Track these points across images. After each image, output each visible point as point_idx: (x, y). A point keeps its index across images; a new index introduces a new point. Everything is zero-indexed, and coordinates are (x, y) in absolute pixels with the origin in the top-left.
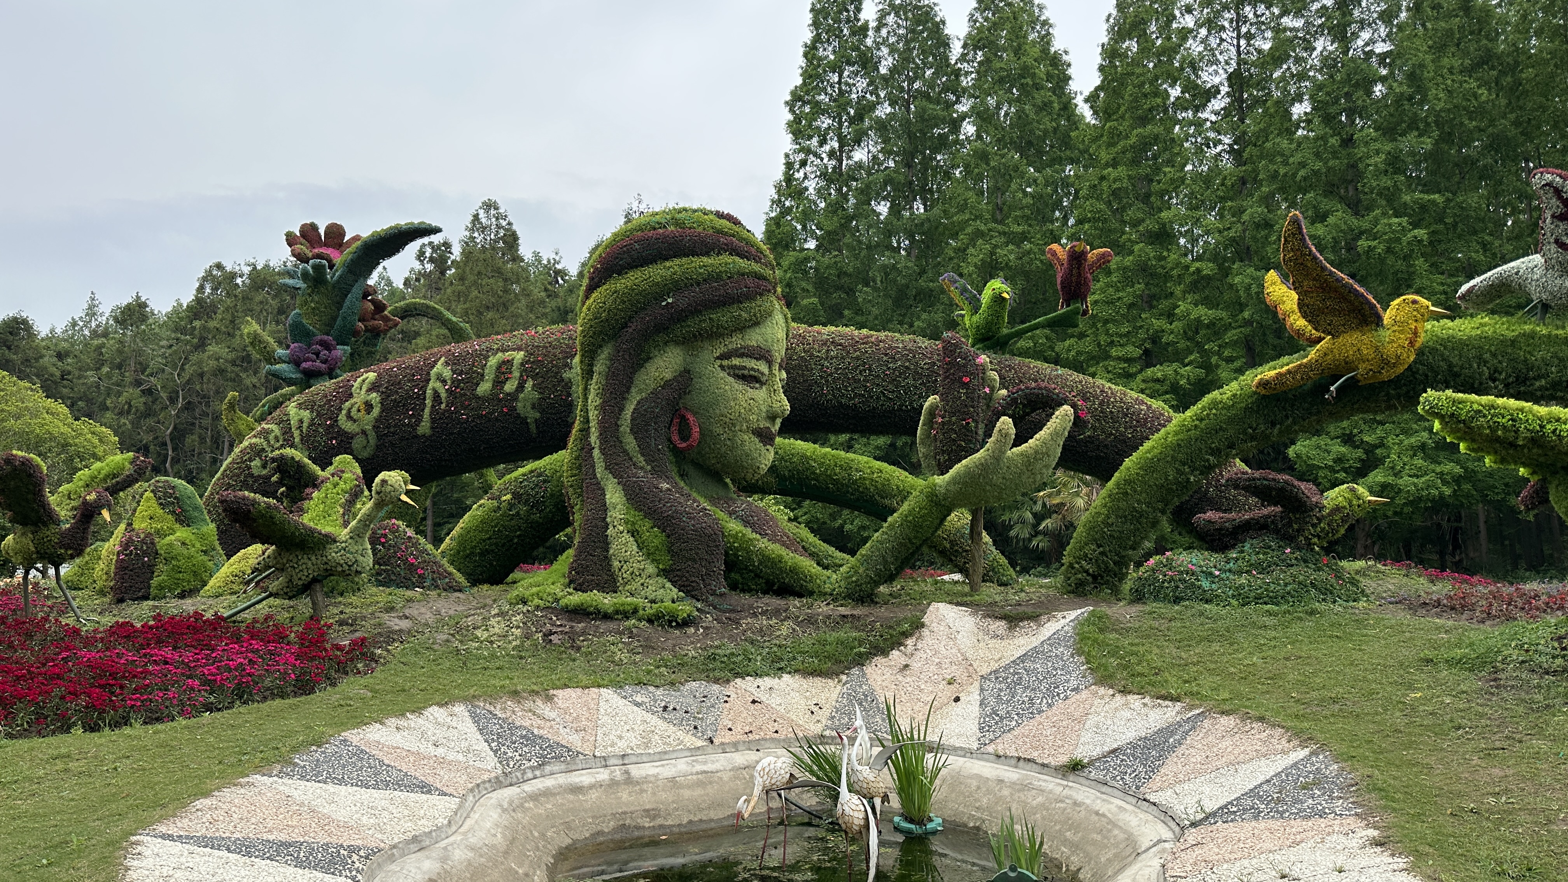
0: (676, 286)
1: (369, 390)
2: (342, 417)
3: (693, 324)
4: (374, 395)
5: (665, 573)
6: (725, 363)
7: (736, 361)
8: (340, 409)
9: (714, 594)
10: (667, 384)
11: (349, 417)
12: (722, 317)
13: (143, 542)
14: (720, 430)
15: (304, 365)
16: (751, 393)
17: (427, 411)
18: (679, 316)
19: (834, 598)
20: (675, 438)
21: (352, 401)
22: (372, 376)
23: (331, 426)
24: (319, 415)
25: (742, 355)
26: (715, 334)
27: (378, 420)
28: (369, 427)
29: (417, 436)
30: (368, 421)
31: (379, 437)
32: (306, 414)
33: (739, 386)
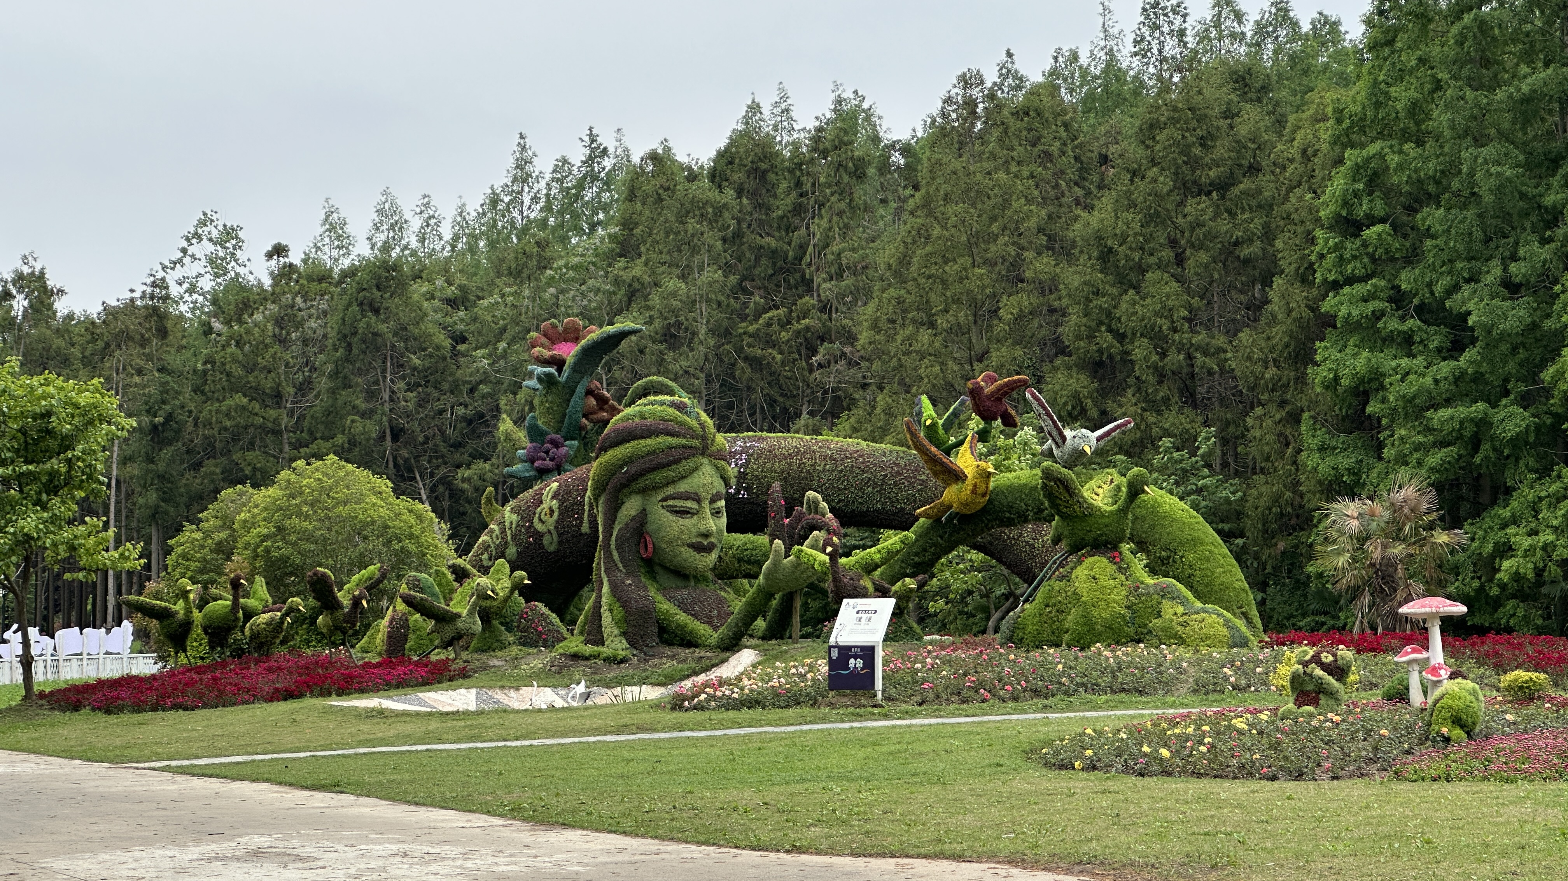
0: (629, 461)
1: (553, 498)
2: (536, 520)
3: (642, 483)
4: (555, 502)
5: (624, 634)
6: (664, 504)
7: (671, 503)
8: (534, 514)
9: (647, 646)
10: (633, 519)
11: (540, 520)
12: (657, 477)
13: (401, 619)
14: (664, 546)
15: (536, 464)
16: (681, 521)
17: (586, 514)
18: (633, 478)
19: (711, 648)
20: (642, 551)
21: (542, 506)
22: (555, 485)
23: (530, 527)
24: (522, 518)
25: (674, 498)
26: (656, 488)
27: (557, 522)
28: (552, 528)
29: (581, 534)
30: (551, 521)
31: (560, 535)
32: (515, 517)
33: (672, 518)
